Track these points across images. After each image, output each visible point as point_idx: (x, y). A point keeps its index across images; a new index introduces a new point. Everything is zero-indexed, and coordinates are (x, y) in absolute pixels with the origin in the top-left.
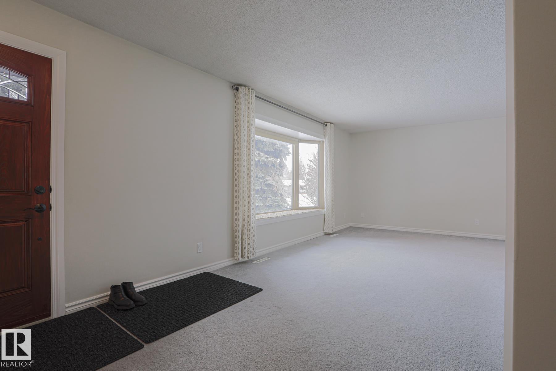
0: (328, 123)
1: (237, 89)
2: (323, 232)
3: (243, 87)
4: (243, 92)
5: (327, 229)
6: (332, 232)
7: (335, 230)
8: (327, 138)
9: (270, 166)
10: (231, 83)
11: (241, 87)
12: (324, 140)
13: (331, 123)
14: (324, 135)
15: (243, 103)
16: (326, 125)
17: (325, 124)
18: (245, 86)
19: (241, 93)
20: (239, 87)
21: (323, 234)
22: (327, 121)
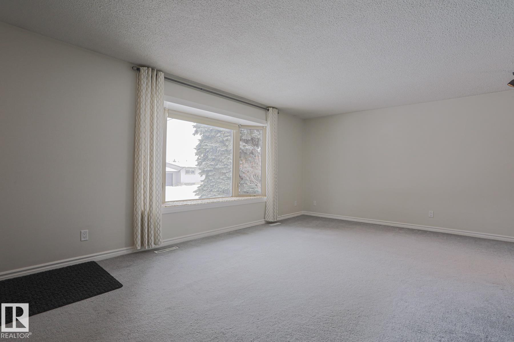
0: (270, 107)
1: (138, 70)
2: (264, 220)
3: (145, 68)
4: (144, 74)
5: (267, 217)
6: (273, 221)
7: (278, 219)
8: (269, 123)
9: (248, 154)
10: (132, 63)
11: (143, 68)
12: (266, 125)
13: (273, 108)
14: (266, 120)
15: (144, 85)
16: (268, 110)
17: (266, 109)
18: (148, 67)
19: (142, 75)
20: (141, 68)
21: (264, 222)
22: (270, 106)
